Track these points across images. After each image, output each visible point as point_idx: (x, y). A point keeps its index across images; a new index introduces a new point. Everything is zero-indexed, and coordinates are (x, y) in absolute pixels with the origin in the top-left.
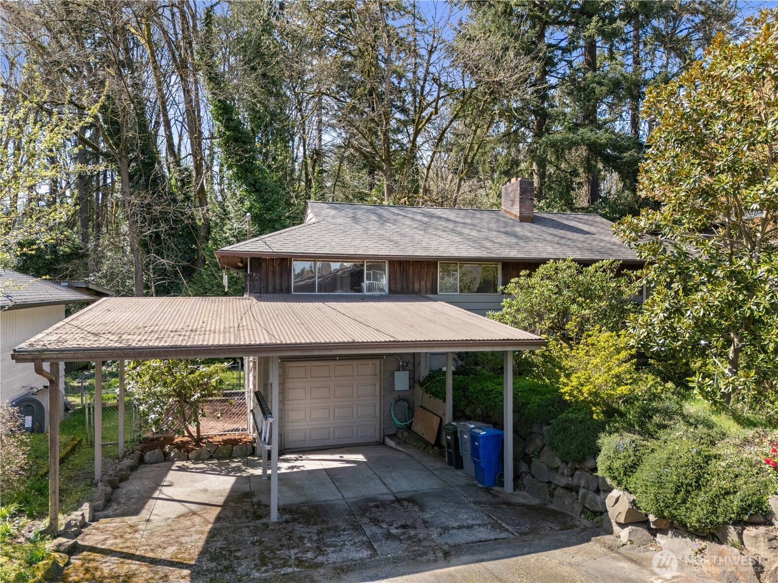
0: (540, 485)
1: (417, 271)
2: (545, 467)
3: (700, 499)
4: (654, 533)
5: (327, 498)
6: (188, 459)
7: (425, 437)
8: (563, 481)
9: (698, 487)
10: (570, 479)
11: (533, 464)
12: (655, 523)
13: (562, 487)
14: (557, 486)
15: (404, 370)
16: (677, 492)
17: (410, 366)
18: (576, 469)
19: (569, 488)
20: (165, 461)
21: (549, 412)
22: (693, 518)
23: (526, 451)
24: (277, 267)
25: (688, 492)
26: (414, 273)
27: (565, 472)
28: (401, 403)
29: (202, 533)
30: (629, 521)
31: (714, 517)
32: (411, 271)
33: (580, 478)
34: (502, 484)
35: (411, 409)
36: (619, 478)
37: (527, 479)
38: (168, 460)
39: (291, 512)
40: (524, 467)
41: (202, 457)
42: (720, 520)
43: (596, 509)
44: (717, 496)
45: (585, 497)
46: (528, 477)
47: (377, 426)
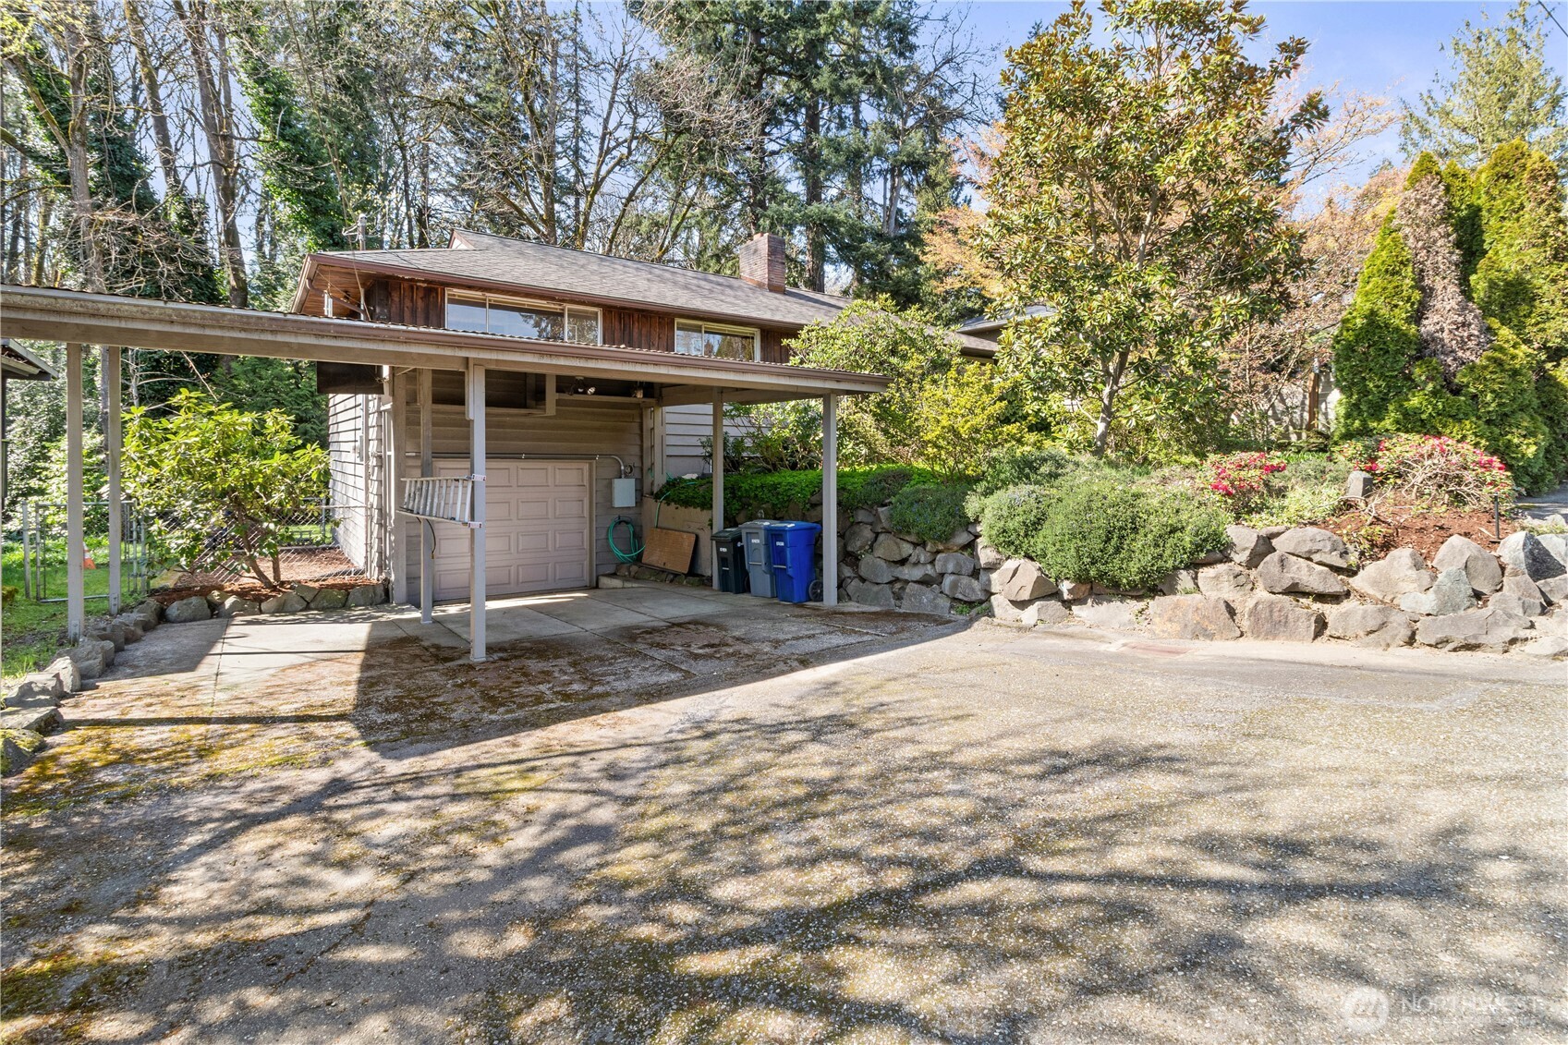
0: (876, 588)
1: (644, 331)
2: (882, 563)
3: (1139, 544)
4: (1067, 604)
5: (555, 632)
6: (261, 612)
7: (668, 567)
8: (917, 573)
9: (1135, 530)
10: (929, 567)
11: (863, 565)
12: (1070, 591)
13: (915, 582)
14: (907, 582)
15: (626, 477)
16: (1108, 540)
17: (636, 472)
18: (938, 552)
19: (925, 582)
20: (212, 617)
21: (883, 489)
22: (1132, 570)
23: (849, 549)
24: (420, 302)
25: (1121, 538)
26: (640, 334)
27: (922, 559)
28: (623, 527)
29: (347, 683)
30: (1036, 595)
31: (1160, 563)
32: (636, 330)
33: (946, 561)
34: (819, 597)
35: (638, 537)
36: (1017, 542)
37: (853, 586)
38: (218, 616)
39: (502, 649)
40: (847, 572)
41: (288, 607)
42: (1170, 564)
43: (973, 598)
44: (1160, 536)
45: (954, 586)
46: (856, 583)
47: (586, 563)
